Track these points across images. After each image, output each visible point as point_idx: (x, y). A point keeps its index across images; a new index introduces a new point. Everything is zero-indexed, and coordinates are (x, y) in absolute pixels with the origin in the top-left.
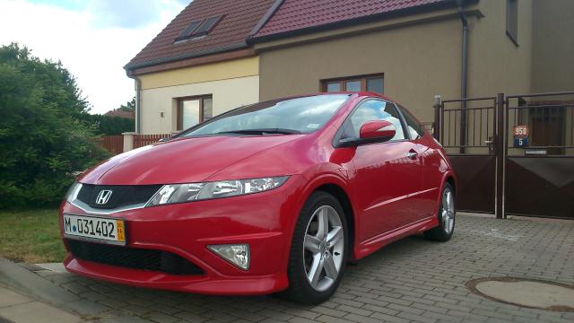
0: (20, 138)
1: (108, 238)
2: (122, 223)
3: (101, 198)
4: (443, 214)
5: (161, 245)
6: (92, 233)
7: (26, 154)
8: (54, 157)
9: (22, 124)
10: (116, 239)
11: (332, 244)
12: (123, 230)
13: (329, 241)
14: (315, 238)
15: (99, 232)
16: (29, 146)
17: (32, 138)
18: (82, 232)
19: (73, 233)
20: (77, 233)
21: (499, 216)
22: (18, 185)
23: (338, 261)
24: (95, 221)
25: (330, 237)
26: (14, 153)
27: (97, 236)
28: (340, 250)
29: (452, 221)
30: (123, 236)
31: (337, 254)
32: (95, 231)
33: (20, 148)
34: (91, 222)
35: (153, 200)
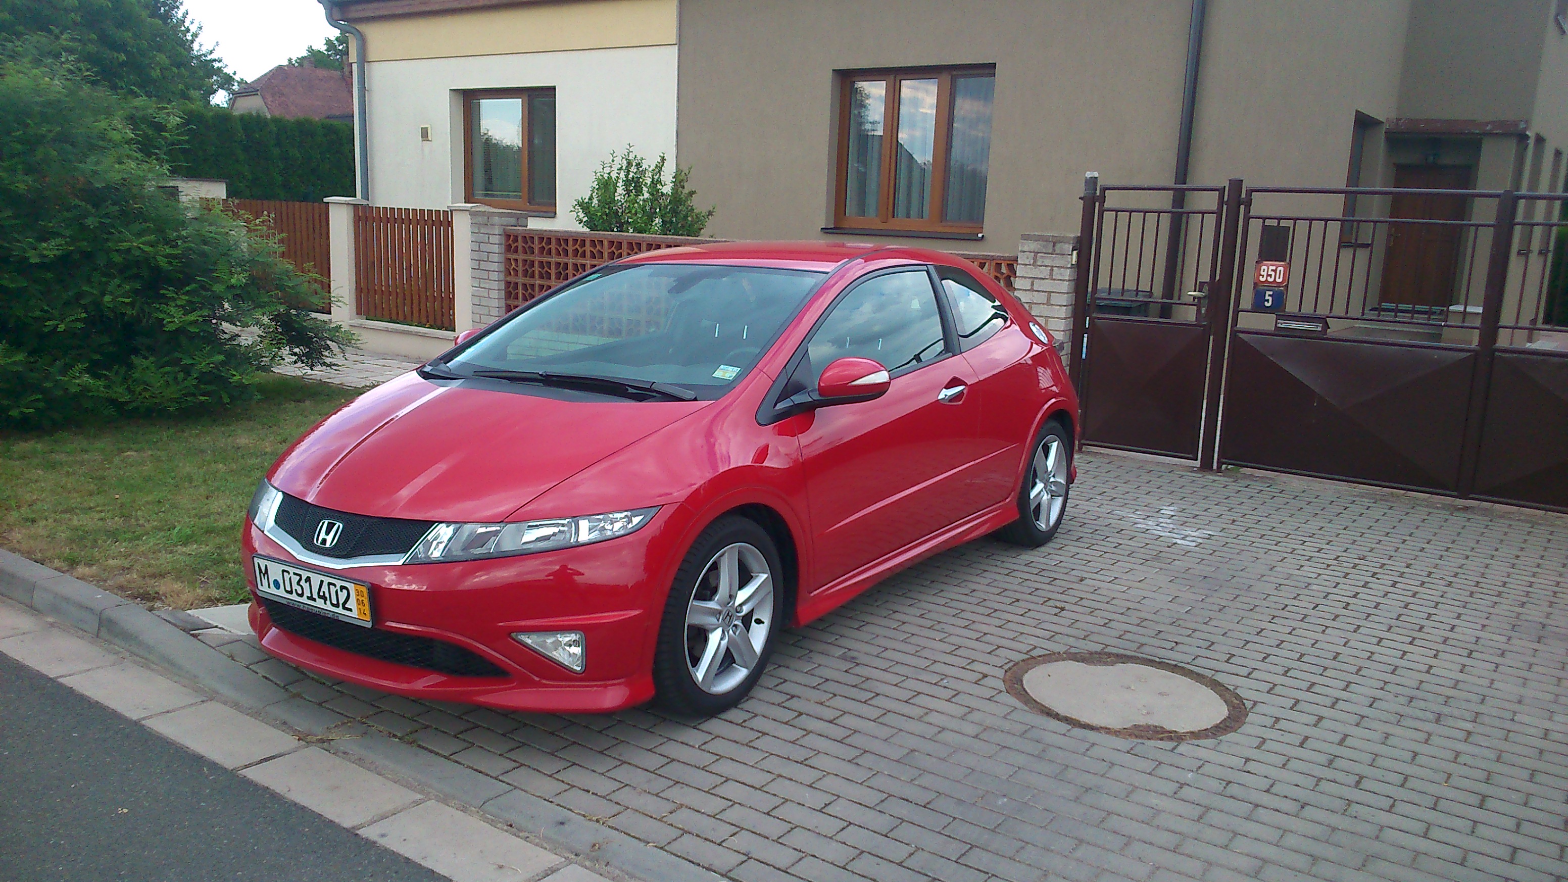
0: (88, 256)
1: (340, 610)
2: (365, 590)
3: (323, 535)
4: (1033, 494)
5: (434, 630)
6: (311, 598)
7: (107, 298)
8: (174, 299)
9: (91, 222)
10: (355, 613)
11: (746, 609)
12: (366, 601)
13: (741, 605)
14: (712, 605)
15: (324, 598)
16: (111, 276)
17: (117, 258)
18: (291, 592)
19: (273, 590)
20: (281, 592)
21: (1206, 466)
22: (93, 370)
23: (758, 636)
24: (316, 579)
25: (743, 595)
26: (80, 296)
27: (320, 603)
28: (766, 615)
29: (1059, 502)
30: (368, 612)
31: (759, 622)
32: (315, 596)
33: (89, 281)
34: (308, 580)
35: (418, 549)
